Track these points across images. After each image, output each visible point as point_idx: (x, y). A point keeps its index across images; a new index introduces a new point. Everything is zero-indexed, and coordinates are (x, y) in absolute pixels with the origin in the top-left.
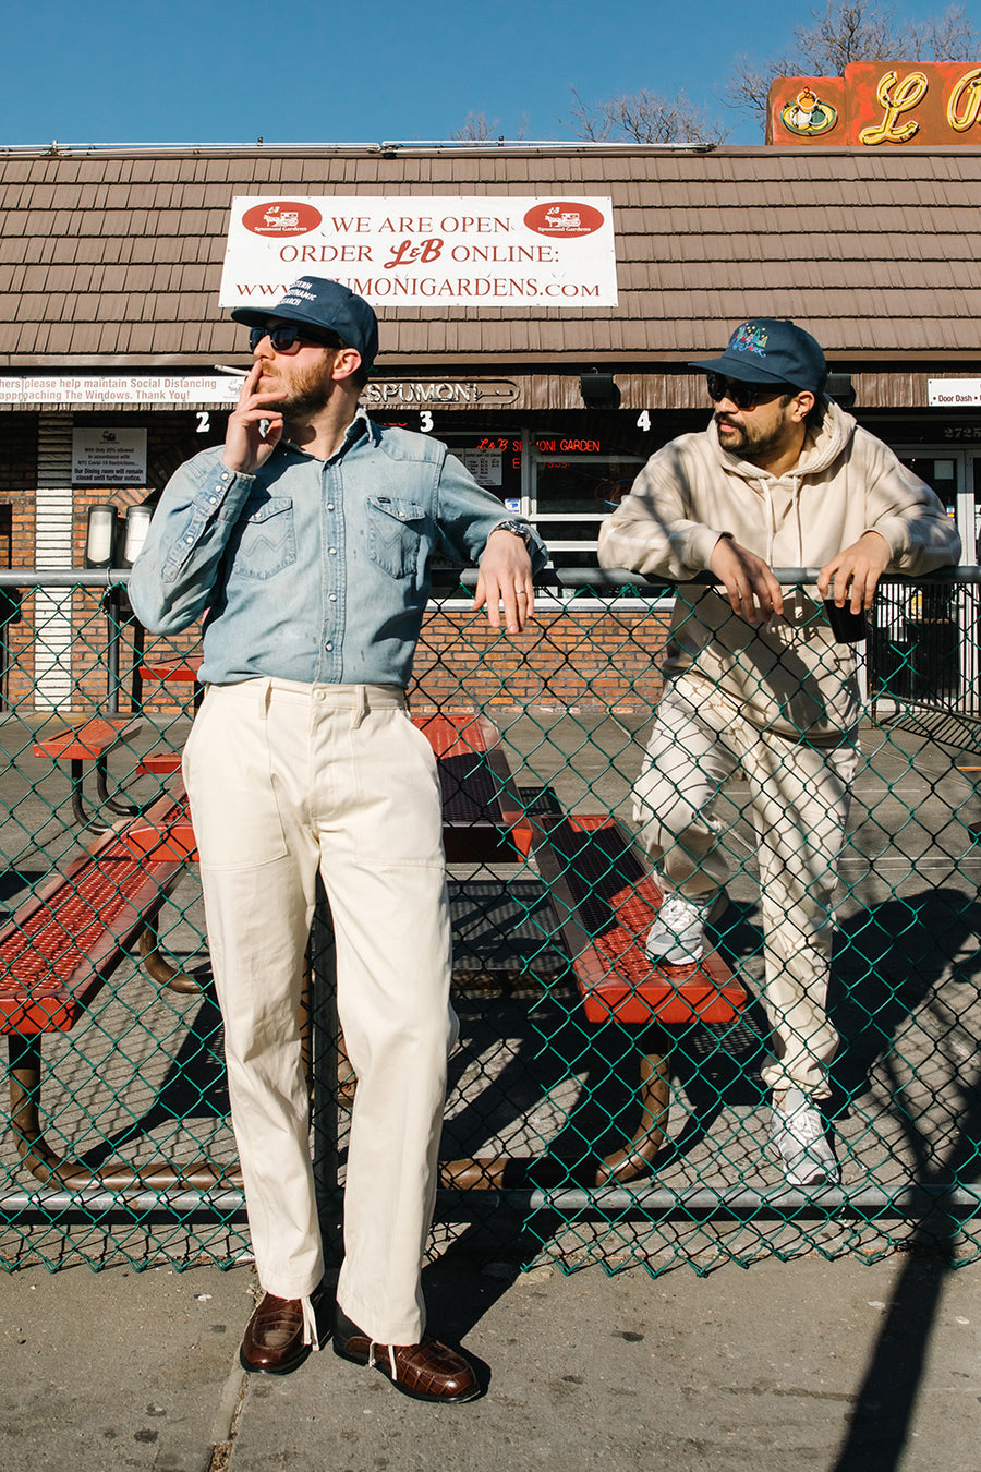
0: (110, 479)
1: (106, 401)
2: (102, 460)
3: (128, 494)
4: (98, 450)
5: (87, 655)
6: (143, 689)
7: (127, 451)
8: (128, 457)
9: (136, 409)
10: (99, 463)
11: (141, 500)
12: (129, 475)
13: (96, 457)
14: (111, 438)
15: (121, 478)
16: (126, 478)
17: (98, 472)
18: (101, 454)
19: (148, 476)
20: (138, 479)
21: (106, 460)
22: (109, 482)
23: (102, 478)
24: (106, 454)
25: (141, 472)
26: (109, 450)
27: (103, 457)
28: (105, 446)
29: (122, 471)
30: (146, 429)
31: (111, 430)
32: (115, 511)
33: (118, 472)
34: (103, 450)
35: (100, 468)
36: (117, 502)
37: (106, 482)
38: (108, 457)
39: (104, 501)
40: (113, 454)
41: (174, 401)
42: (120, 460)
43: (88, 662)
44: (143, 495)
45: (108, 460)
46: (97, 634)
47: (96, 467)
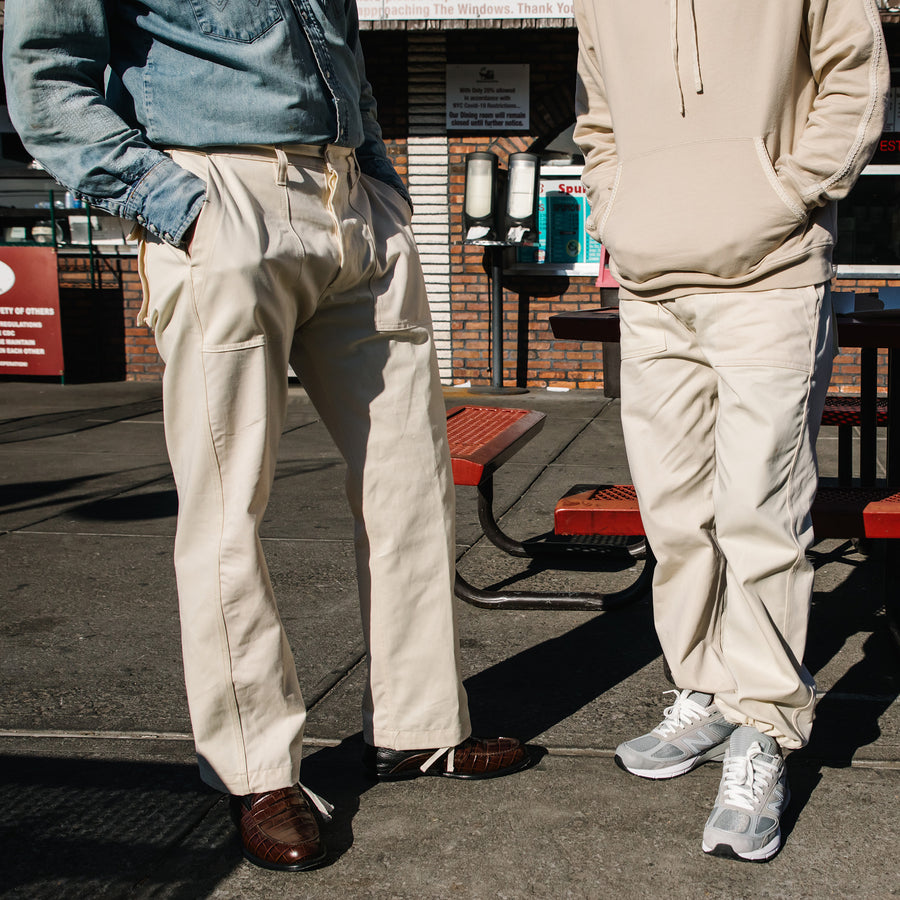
0: (489, 124)
1: (481, 17)
2: (479, 102)
3: (509, 142)
4: (475, 90)
5: (468, 324)
6: (529, 362)
7: (507, 91)
8: (508, 98)
9: (518, 26)
10: (476, 106)
11: (524, 148)
12: (510, 120)
13: (473, 98)
14: (489, 76)
15: (500, 123)
16: (508, 123)
17: (475, 116)
18: (478, 95)
19: (531, 122)
20: (520, 124)
21: (483, 102)
22: (488, 128)
23: (480, 123)
24: (484, 95)
25: (523, 116)
26: (488, 90)
27: (481, 98)
28: (483, 86)
29: (502, 115)
30: (527, 66)
31: (489, 67)
32: (495, 160)
33: (497, 116)
34: (480, 91)
35: (478, 111)
36: (497, 150)
37: (484, 127)
38: (486, 98)
39: (483, 148)
40: (491, 95)
41: (564, 16)
42: (499, 102)
43: (469, 331)
44: (526, 143)
45: (487, 102)
46: (478, 301)
47: (473, 111)
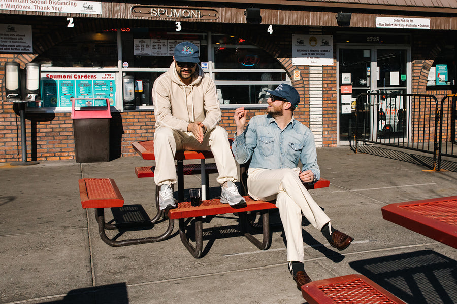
0: (13, 49)
2: (8, 40)
3: (23, 57)
4: (5, 35)
5: (6, 135)
6: (37, 150)
7: (21, 36)
8: (22, 39)
10: (6, 42)
11: (31, 60)
12: (23, 48)
13: (4, 38)
14: (12, 29)
15: (19, 49)
16: (22, 49)
17: (6, 46)
18: (7, 37)
19: (33, 49)
20: (28, 50)
21: (10, 40)
22: (13, 51)
23: (9, 49)
24: (10, 37)
25: (30, 47)
26: (12, 35)
27: (8, 39)
28: (9, 33)
29: (19, 46)
30: (31, 26)
31: (12, 26)
32: (19, 65)
33: (17, 46)
34: (8, 35)
35: (8, 44)
36: (18, 61)
37: (11, 51)
38: (11, 39)
39: (10, 60)
40: (12, 37)
41: (55, 11)
42: (17, 40)
43: (7, 138)
44: (31, 58)
45: (11, 40)
46: (11, 125)
47: (5, 44)
